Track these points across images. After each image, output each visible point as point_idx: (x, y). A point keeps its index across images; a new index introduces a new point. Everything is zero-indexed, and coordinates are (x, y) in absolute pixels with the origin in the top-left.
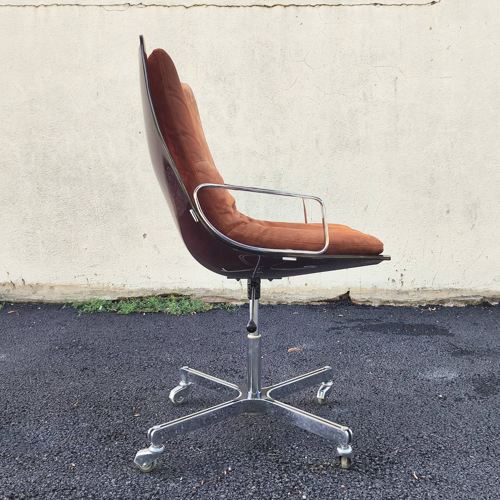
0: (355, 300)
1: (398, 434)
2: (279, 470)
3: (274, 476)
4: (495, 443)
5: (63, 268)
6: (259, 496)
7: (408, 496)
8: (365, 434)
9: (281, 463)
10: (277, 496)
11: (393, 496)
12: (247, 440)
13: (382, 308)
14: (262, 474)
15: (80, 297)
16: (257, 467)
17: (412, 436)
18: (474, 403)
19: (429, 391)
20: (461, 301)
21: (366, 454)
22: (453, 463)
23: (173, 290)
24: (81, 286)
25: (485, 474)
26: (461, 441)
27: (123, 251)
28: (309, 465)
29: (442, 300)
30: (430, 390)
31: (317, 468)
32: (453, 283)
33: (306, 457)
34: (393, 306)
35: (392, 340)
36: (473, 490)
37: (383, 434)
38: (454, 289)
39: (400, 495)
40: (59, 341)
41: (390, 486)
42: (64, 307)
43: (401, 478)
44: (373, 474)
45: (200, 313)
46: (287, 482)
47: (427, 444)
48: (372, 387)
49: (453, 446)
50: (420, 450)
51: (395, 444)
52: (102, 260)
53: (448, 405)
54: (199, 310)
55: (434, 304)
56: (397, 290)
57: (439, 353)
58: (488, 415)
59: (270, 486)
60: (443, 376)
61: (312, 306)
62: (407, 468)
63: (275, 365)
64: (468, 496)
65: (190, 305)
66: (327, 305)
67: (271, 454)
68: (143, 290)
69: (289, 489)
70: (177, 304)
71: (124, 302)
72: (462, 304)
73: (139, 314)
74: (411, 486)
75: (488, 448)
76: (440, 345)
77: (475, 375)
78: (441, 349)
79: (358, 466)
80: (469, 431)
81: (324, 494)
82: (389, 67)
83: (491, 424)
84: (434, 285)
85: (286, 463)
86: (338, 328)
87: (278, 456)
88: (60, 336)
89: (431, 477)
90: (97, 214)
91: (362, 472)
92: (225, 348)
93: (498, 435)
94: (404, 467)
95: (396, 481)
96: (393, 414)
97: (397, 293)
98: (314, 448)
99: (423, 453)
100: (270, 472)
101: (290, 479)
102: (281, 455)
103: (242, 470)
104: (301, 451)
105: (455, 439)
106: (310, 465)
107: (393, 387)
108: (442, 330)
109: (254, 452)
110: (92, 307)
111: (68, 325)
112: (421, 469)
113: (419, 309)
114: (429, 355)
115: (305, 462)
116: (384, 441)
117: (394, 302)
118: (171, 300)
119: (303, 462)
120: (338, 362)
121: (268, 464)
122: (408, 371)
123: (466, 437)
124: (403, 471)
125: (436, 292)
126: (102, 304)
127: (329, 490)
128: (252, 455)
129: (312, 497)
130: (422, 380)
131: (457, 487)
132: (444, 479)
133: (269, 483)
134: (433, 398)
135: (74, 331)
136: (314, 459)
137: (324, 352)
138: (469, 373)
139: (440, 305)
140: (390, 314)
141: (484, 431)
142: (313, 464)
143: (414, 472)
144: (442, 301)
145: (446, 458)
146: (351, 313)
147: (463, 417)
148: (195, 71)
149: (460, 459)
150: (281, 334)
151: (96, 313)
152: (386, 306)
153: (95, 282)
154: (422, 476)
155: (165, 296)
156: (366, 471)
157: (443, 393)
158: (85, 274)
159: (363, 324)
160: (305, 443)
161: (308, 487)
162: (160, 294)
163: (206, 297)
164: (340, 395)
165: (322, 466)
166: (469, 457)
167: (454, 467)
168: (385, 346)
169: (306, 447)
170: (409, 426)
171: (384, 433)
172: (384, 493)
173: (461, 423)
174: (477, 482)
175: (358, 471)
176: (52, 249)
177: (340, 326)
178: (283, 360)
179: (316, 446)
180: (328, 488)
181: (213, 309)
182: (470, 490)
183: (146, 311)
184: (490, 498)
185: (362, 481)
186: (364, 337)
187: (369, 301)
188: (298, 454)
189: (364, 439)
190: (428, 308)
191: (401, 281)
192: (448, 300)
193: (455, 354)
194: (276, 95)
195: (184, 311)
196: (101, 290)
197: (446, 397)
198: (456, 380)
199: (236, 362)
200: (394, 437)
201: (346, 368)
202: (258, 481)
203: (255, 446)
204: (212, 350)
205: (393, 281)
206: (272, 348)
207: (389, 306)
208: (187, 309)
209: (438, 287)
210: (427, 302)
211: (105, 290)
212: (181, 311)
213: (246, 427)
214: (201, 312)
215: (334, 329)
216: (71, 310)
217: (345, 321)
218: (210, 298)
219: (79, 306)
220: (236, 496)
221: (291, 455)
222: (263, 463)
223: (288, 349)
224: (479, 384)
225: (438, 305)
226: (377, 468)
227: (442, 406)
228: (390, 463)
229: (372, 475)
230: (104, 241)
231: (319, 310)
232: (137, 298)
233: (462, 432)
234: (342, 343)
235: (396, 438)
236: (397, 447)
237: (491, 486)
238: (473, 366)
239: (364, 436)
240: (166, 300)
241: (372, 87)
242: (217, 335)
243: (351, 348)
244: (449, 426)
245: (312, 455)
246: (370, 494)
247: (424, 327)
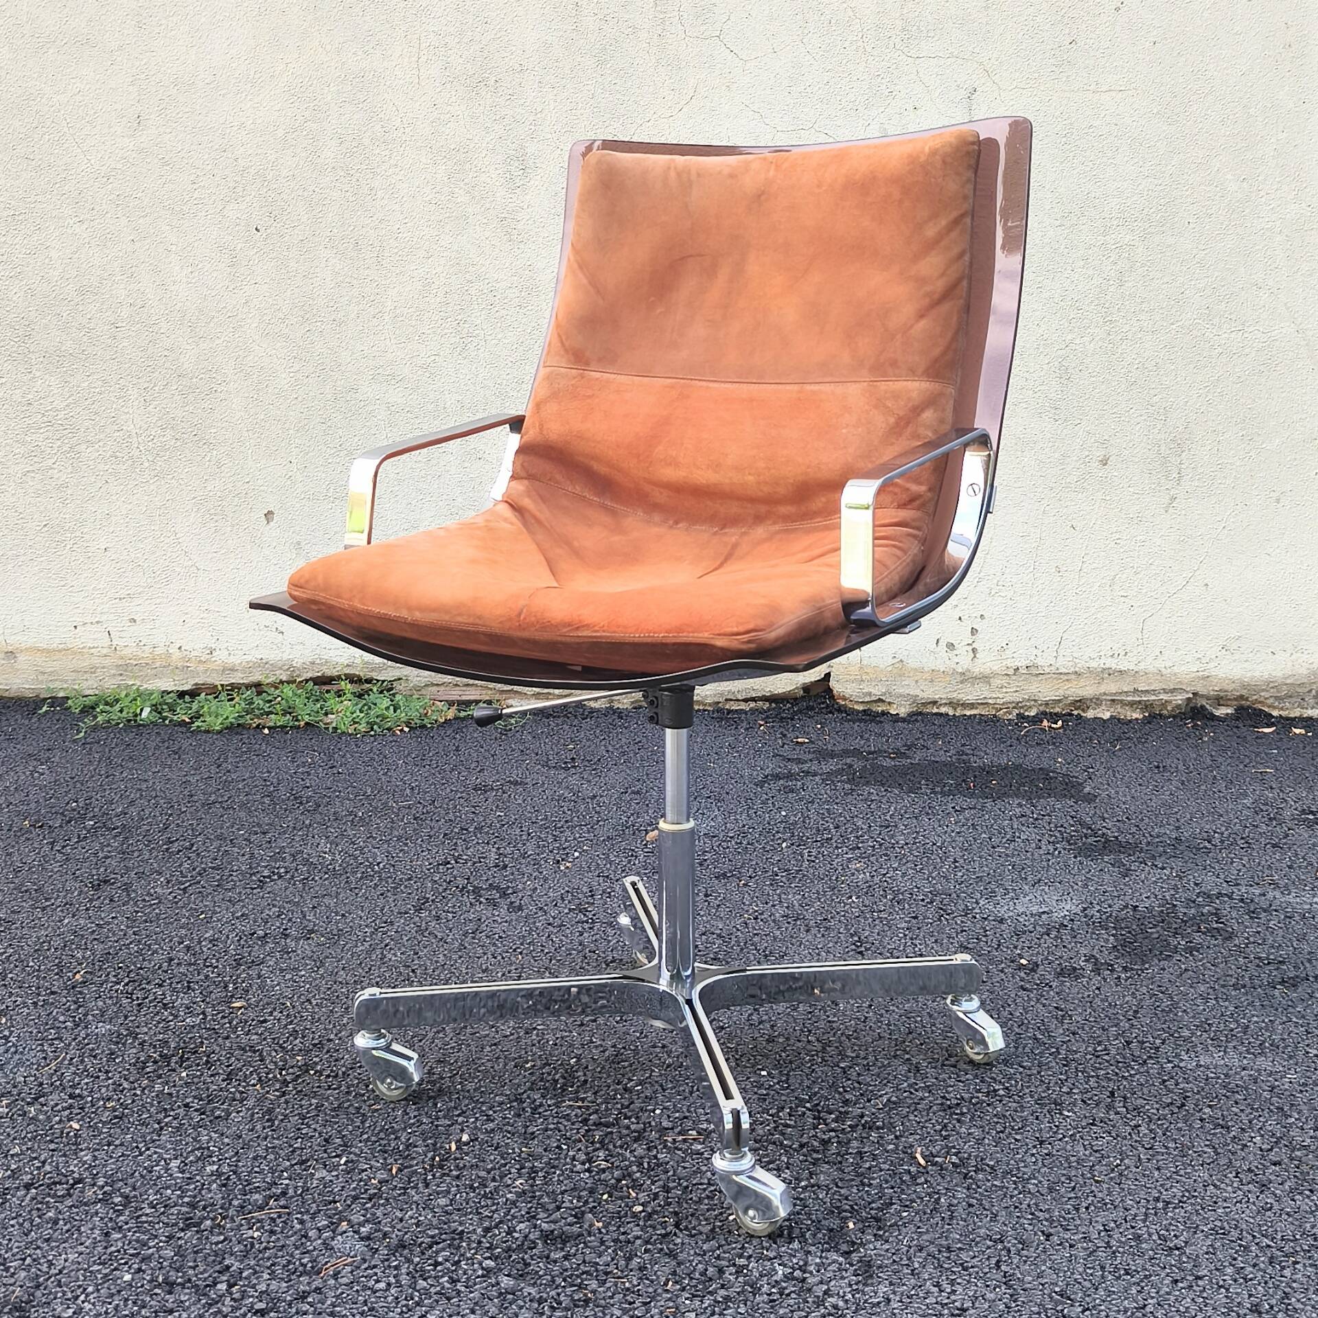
0: (844, 699)
1: (895, 1057)
2: (587, 1141)
3: (574, 1156)
4: (1133, 1081)
5: (41, 603)
6: (530, 1202)
7: (892, 1204)
8: (813, 1056)
9: (595, 1124)
10: (575, 1201)
11: (856, 1204)
12: (515, 1067)
13: (916, 720)
14: (545, 1150)
15: (90, 683)
16: (533, 1133)
17: (930, 1063)
18: (1105, 980)
19: (996, 949)
20: (1132, 704)
21: (808, 1105)
22: (1019, 1129)
23: (348, 665)
24: (92, 651)
25: (1091, 1155)
26: (1049, 1076)
27: (210, 556)
28: (663, 1131)
29: (1080, 701)
30: (999, 945)
31: (681, 1138)
32: (1112, 656)
33: (658, 1112)
34: (947, 715)
35: (928, 811)
36: (1051, 1190)
37: (857, 1057)
38: (1115, 671)
39: (873, 1202)
40: (33, 805)
41: (853, 1180)
42: (45, 709)
43: (884, 1163)
44: (818, 1152)
45: (419, 728)
46: (604, 1171)
47: (963, 1082)
48: (852, 936)
49: (1028, 1087)
50: (943, 1097)
51: (885, 1081)
52: (149, 581)
53: (1038, 985)
54: (418, 721)
55: (1057, 710)
56: (960, 670)
57: (1044, 847)
58: (1135, 1011)
59: (561, 1178)
60: (1041, 910)
61: (728, 714)
62: (903, 1139)
63: (607, 877)
64: (1036, 1204)
65: (392, 708)
66: (769, 709)
67: (571, 1103)
68: (262, 664)
69: (607, 1185)
70: (357, 704)
71: (209, 697)
72: (1134, 711)
73: (252, 732)
74: (903, 1182)
75: (1112, 1093)
76: (1052, 825)
77: (1126, 907)
78: (1051, 836)
79: (783, 1134)
80: (1076, 1052)
81: (691, 1199)
82: (954, 60)
83: (1134, 1035)
84: (1060, 659)
85: (607, 1125)
86: (790, 776)
87: (588, 1108)
88: (33, 790)
89: (957, 1161)
90: (136, 453)
91: (790, 1147)
92: (479, 829)
93: (1145, 1062)
94: (896, 1137)
95: (869, 1168)
96: (893, 1005)
97: (959, 679)
98: (681, 1088)
99: (948, 1103)
100: (564, 1147)
101: (612, 1164)
102: (598, 1105)
103: (495, 1142)
104: (646, 1097)
105: (1035, 1072)
106: (667, 1129)
107: (905, 935)
108: (1067, 784)
109: (529, 1097)
110: (121, 711)
111: (57, 759)
112: (936, 1141)
113: (1016, 724)
114: (1016, 853)
115: (653, 1123)
116: (859, 1074)
117: (951, 704)
118: (340, 694)
119: (650, 1123)
120: (775, 869)
121: (562, 1128)
122: (954, 895)
123: (1064, 1065)
124: (891, 1147)
125: (1066, 678)
126: (148, 703)
127: (705, 1190)
128: (525, 1105)
129: (660, 1206)
130: (985, 919)
131: (1015, 1183)
132: (988, 1165)
133: (558, 1172)
134: (1003, 965)
135: (73, 778)
136: (677, 1115)
137: (741, 843)
138: (1110, 902)
139: (1075, 713)
140: (936, 736)
141: (1113, 1052)
142: (672, 1129)
143: (919, 1149)
144: (1081, 703)
145: (1004, 1116)
146: (830, 735)
147: (1070, 1016)
148: (415, 59)
149: (1037, 1118)
150: (633, 792)
151: (132, 727)
152: (928, 714)
153: (129, 642)
154: (937, 1159)
155: (324, 681)
156: (802, 1146)
157: (1032, 955)
158: (104, 618)
159: (858, 764)
160: (661, 1075)
161: (653, 1183)
162: (309, 675)
163: (437, 685)
164: (766, 956)
165: (694, 1133)
166: (1061, 1114)
167: (1018, 1137)
168: (906, 826)
169: (661, 1086)
170: (928, 1038)
171: (862, 1054)
172: (836, 1197)
173: (1062, 1032)
174: (1064, 1172)
175: (782, 1144)
176: (11, 549)
177: (795, 768)
178: (629, 862)
179: (687, 1084)
180: (701, 1184)
181: (456, 718)
182: (1044, 1191)
183: (272, 724)
184: (1087, 1208)
185: (788, 1168)
186: (854, 802)
187: (883, 701)
188: (638, 1104)
189: (809, 1068)
190: (1042, 722)
191: (971, 648)
192: (1097, 701)
193: (1086, 852)
194: (638, 131)
195: (376, 723)
196: (147, 664)
197: (1038, 966)
198: (1072, 920)
199: (505, 867)
200: (886, 1062)
201: (793, 885)
202: (532, 1168)
203: (533, 1084)
204: (445, 835)
205: (951, 646)
206: (603, 832)
207: (936, 714)
208: (384, 718)
209: (1071, 664)
210: (1041, 705)
211: (158, 665)
212: (368, 723)
213: (516, 1036)
214: (423, 727)
215: (777, 777)
216: (63, 717)
217: (811, 756)
218: (448, 688)
219: (85, 707)
220: (474, 1202)
221: (622, 1105)
222: (548, 1124)
223: (647, 833)
224: (1130, 932)
225: (1071, 715)
226: (830, 1139)
227: (1022, 987)
228: (864, 1128)
229: (815, 1156)
230: (157, 528)
231: (744, 724)
232: (248, 687)
233: (1059, 1053)
234: (792, 818)
235: (889, 1065)
236: (887, 1090)
237: (1097, 1182)
238: (1125, 884)
239: (810, 1060)
240: (328, 691)
241: (906, 113)
242: (462, 793)
243: (814, 831)
244: (1030, 1037)
245: (675, 1106)
246: (801, 1200)
247: (1020, 775)
